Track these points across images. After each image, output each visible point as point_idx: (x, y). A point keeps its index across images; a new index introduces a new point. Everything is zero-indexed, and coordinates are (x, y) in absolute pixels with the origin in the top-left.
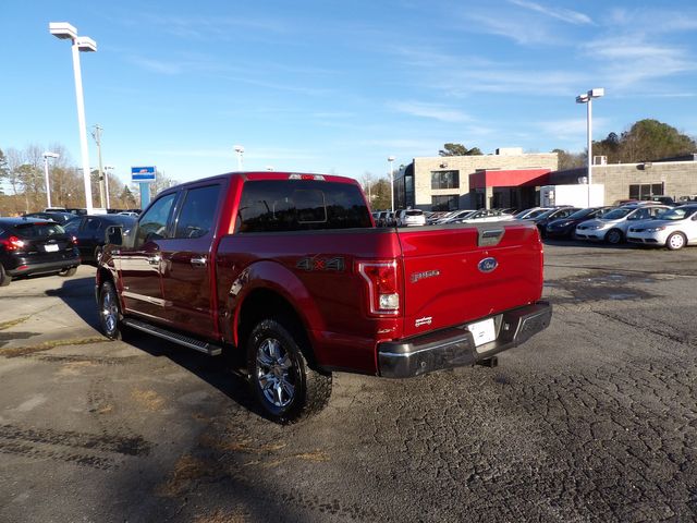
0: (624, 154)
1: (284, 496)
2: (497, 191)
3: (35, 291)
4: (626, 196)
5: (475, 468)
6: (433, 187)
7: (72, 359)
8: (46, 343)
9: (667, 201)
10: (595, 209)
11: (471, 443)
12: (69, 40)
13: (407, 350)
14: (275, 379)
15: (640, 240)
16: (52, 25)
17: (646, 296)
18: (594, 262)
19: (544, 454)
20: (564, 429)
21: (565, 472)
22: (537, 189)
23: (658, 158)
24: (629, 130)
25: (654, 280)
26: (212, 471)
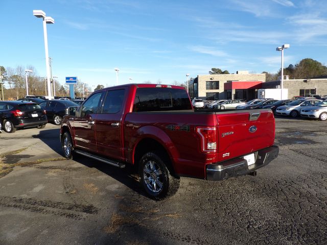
0: (296, 75)
1: (164, 234)
2: (237, 91)
3: (28, 135)
4: (298, 95)
5: (249, 222)
6: (207, 89)
7: (51, 168)
8: (38, 160)
9: (318, 97)
10: (285, 101)
11: (245, 211)
12: (42, 18)
13: (220, 168)
14: (153, 180)
15: (307, 116)
16: (34, 11)
17: (313, 142)
18: (286, 126)
19: (280, 216)
20: (287, 204)
21: (291, 225)
22: (256, 90)
23: (312, 77)
24: (299, 63)
25: (316, 135)
26: (128, 221)
